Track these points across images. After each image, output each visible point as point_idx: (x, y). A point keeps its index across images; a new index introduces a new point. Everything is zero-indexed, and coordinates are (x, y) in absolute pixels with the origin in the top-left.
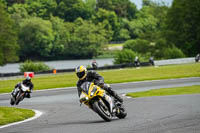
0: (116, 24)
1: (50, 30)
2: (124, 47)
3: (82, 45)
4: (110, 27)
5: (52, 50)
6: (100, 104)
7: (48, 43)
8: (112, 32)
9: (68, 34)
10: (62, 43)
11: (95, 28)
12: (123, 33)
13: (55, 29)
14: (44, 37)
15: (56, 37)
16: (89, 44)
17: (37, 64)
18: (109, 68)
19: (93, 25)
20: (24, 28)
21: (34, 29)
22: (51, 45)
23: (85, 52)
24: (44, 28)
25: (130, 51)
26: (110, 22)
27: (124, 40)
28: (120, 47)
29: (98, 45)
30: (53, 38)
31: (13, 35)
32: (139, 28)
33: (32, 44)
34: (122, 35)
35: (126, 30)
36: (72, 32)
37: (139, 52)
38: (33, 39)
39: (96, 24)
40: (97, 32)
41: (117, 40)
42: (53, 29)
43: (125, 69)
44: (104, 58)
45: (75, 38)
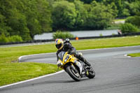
0: (120, 5)
1: (74, 10)
2: (126, 22)
3: (96, 20)
4: (116, 7)
5: (75, 24)
6: (71, 68)
7: (73, 19)
8: (117, 11)
9: (86, 12)
10: (82, 18)
11: (106, 8)
12: (125, 12)
13: (77, 8)
14: (69, 14)
15: (78, 14)
16: (101, 19)
17: (65, 33)
18: (115, 36)
19: (104, 6)
20: (56, 8)
21: (62, 9)
22: (74, 20)
23: (98, 25)
24: (69, 8)
25: (130, 24)
26: (116, 4)
27: (126, 16)
28: (123, 21)
29: (108, 20)
30: (75, 15)
31: (48, 13)
32: (137, 8)
33: (61, 19)
34: (125, 13)
35: (127, 10)
36: (89, 11)
37: (136, 25)
38: (62, 16)
39: (106, 5)
40: (107, 11)
41: (121, 16)
42: (76, 8)
43: (127, 37)
44: (112, 29)
45: (91, 15)
